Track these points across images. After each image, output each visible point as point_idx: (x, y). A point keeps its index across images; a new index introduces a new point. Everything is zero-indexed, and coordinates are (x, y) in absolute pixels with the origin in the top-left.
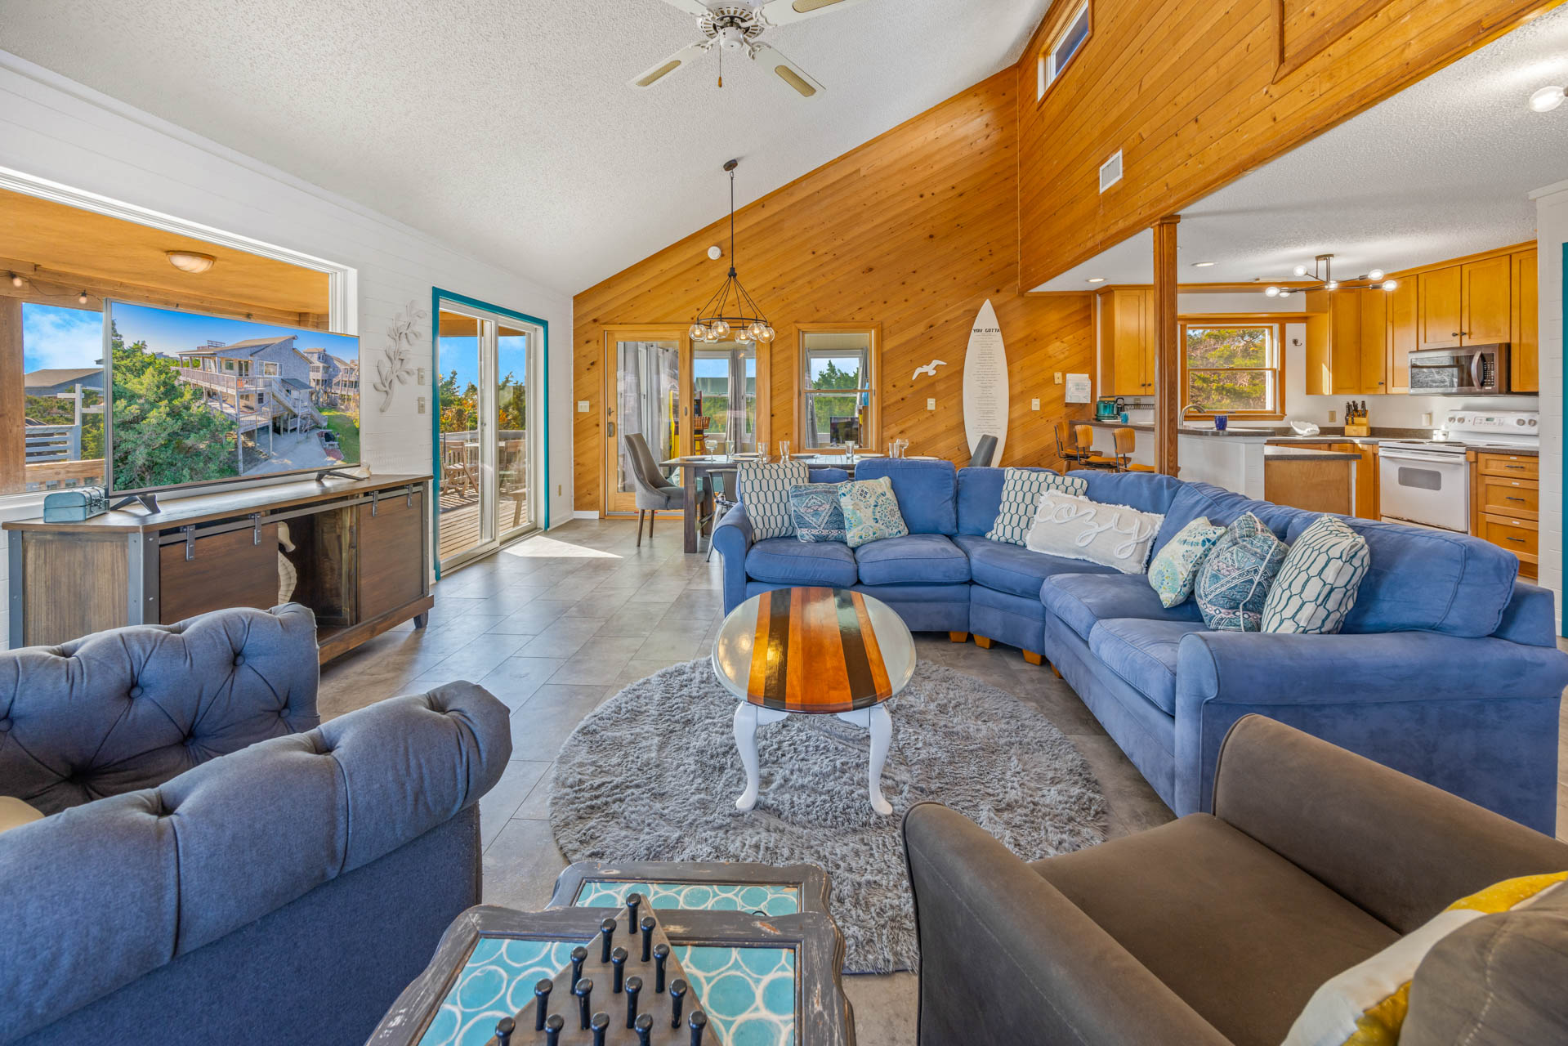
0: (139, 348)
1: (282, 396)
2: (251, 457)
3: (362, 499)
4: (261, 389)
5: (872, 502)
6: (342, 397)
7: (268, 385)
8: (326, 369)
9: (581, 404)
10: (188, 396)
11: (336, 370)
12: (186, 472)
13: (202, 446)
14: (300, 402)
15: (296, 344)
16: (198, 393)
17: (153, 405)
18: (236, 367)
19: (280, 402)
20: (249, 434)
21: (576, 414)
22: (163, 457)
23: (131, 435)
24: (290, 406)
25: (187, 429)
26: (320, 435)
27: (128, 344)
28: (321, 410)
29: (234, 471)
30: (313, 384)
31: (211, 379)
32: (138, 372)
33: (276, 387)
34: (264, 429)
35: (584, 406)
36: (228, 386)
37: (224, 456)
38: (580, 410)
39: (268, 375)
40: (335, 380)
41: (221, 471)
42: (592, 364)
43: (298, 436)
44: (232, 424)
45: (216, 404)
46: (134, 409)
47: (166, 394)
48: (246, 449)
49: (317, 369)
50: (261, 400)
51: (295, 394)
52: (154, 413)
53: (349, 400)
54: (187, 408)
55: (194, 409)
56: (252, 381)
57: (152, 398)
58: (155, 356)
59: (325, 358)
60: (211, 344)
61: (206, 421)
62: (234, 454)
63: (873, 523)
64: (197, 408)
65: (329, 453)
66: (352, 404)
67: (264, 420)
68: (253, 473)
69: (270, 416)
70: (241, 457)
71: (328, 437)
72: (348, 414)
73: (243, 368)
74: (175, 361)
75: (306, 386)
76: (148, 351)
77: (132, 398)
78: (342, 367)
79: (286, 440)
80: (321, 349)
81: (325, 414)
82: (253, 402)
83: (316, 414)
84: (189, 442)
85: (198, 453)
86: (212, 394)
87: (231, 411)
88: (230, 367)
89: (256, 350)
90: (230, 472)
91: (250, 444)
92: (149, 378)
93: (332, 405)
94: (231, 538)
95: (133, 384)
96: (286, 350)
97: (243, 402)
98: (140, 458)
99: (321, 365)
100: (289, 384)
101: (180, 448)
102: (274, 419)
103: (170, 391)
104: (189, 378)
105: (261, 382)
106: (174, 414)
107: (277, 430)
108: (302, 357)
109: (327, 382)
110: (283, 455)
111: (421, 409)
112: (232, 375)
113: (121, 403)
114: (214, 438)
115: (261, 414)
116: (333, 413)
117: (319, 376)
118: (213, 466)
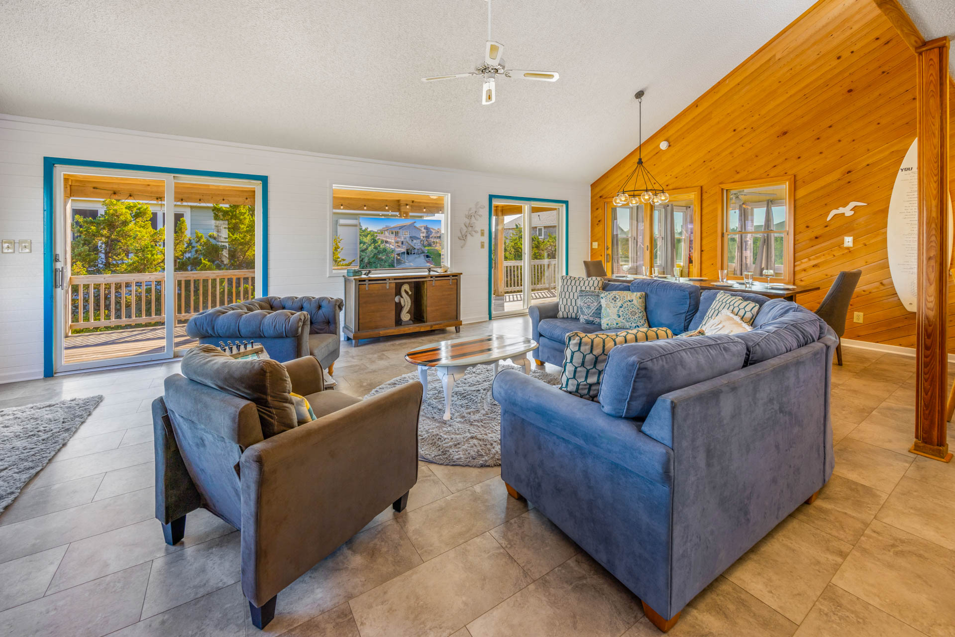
0: (366, 229)
1: (410, 242)
2: (399, 262)
3: (430, 279)
4: (402, 240)
5: (619, 304)
6: (434, 242)
7: (405, 238)
8: (427, 232)
9: (594, 243)
10: (379, 243)
11: (431, 232)
12: (379, 265)
13: (384, 258)
14: (417, 244)
15: (415, 224)
16: (382, 242)
17: (370, 245)
18: (394, 233)
19: (409, 244)
20: (398, 255)
21: (592, 249)
22: (372, 260)
23: (364, 254)
24: (413, 245)
25: (379, 252)
26: (424, 256)
27: (364, 229)
28: (425, 246)
29: (393, 266)
30: (422, 238)
31: (386, 237)
32: (366, 236)
33: (408, 239)
34: (403, 253)
35: (595, 245)
36: (392, 239)
37: (390, 261)
38: (593, 247)
39: (405, 236)
40: (431, 236)
41: (389, 266)
42: (599, 221)
43: (416, 256)
44: (393, 251)
45: (388, 245)
46: (365, 246)
47: (373, 242)
48: (397, 259)
49: (424, 232)
50: (402, 243)
51: (415, 241)
52: (370, 248)
53: (437, 243)
54: (379, 246)
55: (381, 246)
56: (400, 237)
57: (370, 243)
58: (371, 231)
59: (427, 228)
60: (387, 227)
61: (385, 250)
62: (393, 261)
63: (616, 317)
64: (382, 246)
65: (428, 262)
66: (438, 245)
67: (403, 250)
68: (399, 267)
69: (405, 249)
70: (395, 262)
71: (428, 256)
72: (436, 248)
73: (397, 234)
74: (376, 232)
75: (418, 238)
76: (369, 230)
77: (364, 243)
78: (434, 231)
79: (411, 257)
80: (425, 225)
81: (427, 248)
82: (400, 244)
83: (423, 248)
84: (380, 256)
85: (382, 260)
86: (387, 242)
87: (393, 247)
88: (392, 233)
89: (401, 228)
90: (392, 266)
91: (399, 258)
92: (369, 237)
93: (430, 245)
94: (379, 285)
95: (365, 240)
96: (412, 226)
97: (396, 244)
98: (366, 260)
99: (425, 231)
100: (412, 238)
101: (377, 258)
102: (407, 250)
103: (374, 241)
104: (380, 237)
105: (403, 238)
106: (375, 248)
107: (408, 253)
108: (418, 228)
109: (427, 237)
110: (410, 262)
111: (482, 246)
112: (393, 236)
113: (362, 245)
114: (387, 255)
115: (402, 248)
116: (429, 248)
117: (424, 235)
118: (386, 264)
